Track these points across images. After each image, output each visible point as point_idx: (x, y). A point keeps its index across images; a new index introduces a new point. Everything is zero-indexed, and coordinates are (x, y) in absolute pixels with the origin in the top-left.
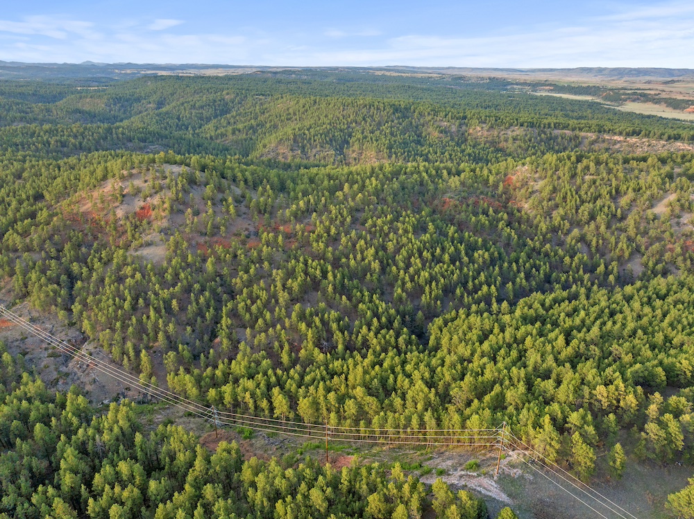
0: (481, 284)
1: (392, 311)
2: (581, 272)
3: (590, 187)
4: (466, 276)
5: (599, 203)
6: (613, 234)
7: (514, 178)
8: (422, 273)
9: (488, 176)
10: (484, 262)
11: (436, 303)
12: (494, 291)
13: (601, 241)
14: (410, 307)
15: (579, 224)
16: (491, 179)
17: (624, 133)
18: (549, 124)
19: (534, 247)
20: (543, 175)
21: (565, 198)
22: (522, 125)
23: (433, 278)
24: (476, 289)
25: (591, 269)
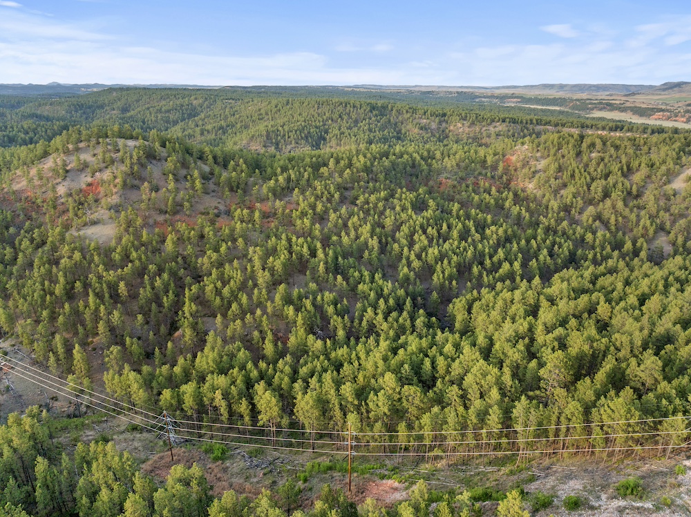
0: (500, 264)
1: (401, 292)
2: (608, 249)
3: (598, 164)
4: (482, 255)
5: (611, 180)
6: (631, 211)
7: (514, 158)
8: (430, 251)
9: (485, 157)
10: (498, 240)
11: (450, 283)
12: (518, 268)
13: (620, 219)
14: (420, 287)
15: (590, 202)
16: (489, 159)
17: (607, 127)
18: (531, 120)
19: (549, 226)
20: (546, 153)
21: (573, 176)
22: (504, 121)
23: (442, 257)
24: (496, 267)
25: (618, 246)
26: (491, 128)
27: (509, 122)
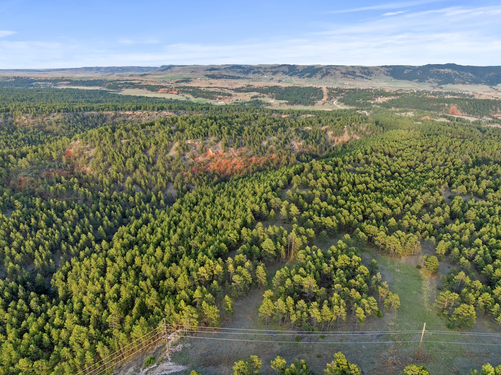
0: (79, 235)
1: (13, 284)
2: (143, 203)
3: (127, 147)
4: (65, 233)
5: (136, 156)
6: (152, 174)
7: (72, 151)
8: (27, 243)
9: (51, 153)
10: (74, 218)
11: (49, 262)
12: (91, 236)
13: (147, 181)
14: (26, 274)
15: (128, 173)
16: (54, 155)
17: (131, 109)
18: (80, 108)
19: (106, 196)
20: (93, 145)
21: (113, 157)
22: (59, 111)
23: (37, 245)
24: (77, 240)
25: (148, 200)
26: (51, 118)
27: (64, 112)
